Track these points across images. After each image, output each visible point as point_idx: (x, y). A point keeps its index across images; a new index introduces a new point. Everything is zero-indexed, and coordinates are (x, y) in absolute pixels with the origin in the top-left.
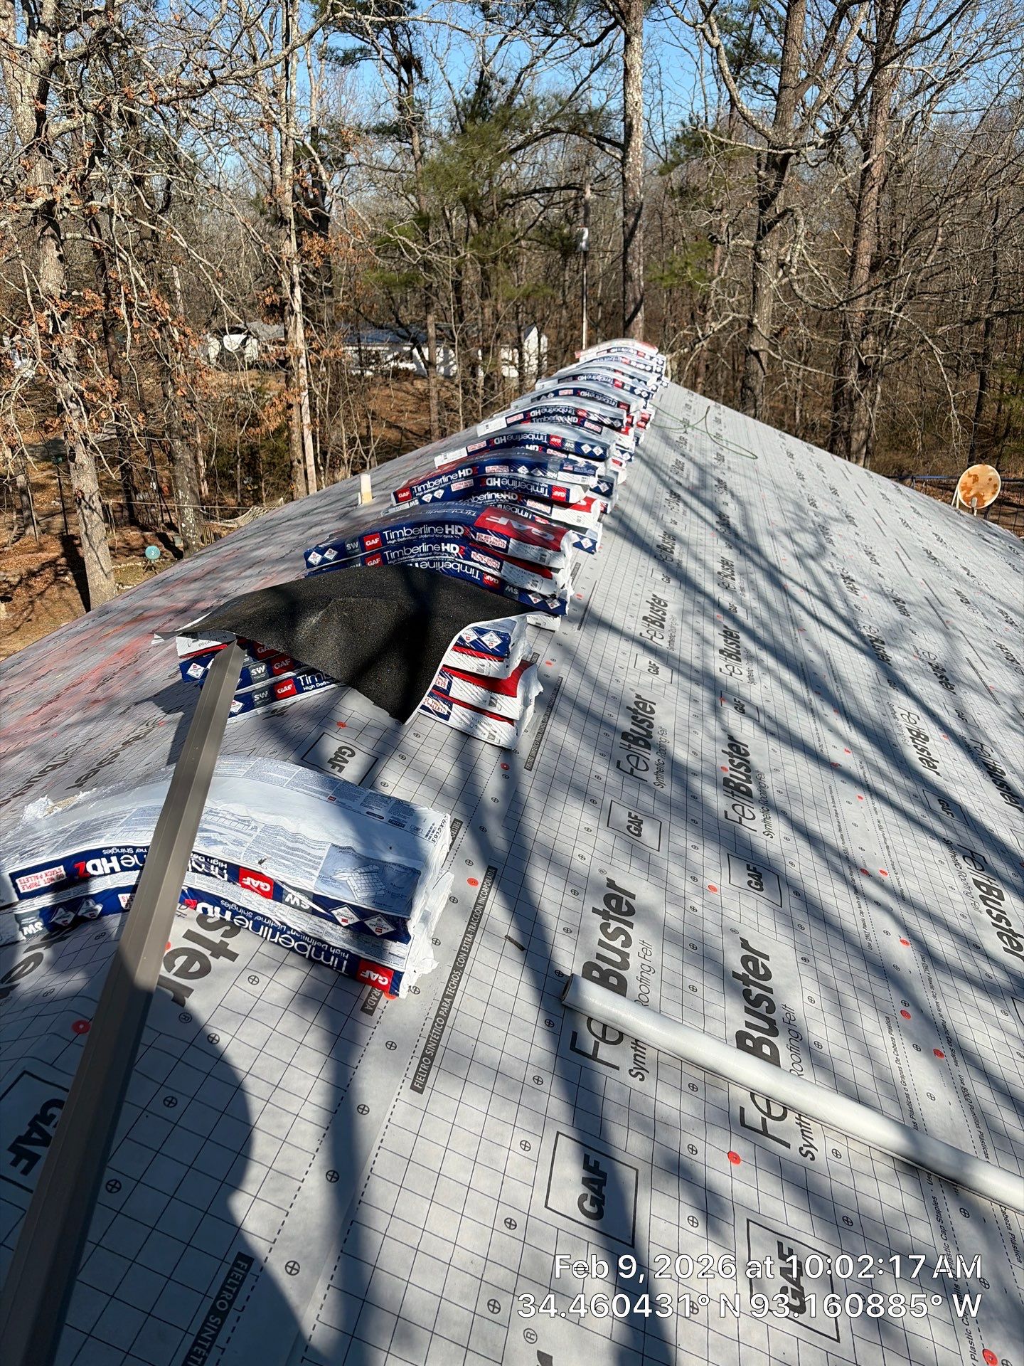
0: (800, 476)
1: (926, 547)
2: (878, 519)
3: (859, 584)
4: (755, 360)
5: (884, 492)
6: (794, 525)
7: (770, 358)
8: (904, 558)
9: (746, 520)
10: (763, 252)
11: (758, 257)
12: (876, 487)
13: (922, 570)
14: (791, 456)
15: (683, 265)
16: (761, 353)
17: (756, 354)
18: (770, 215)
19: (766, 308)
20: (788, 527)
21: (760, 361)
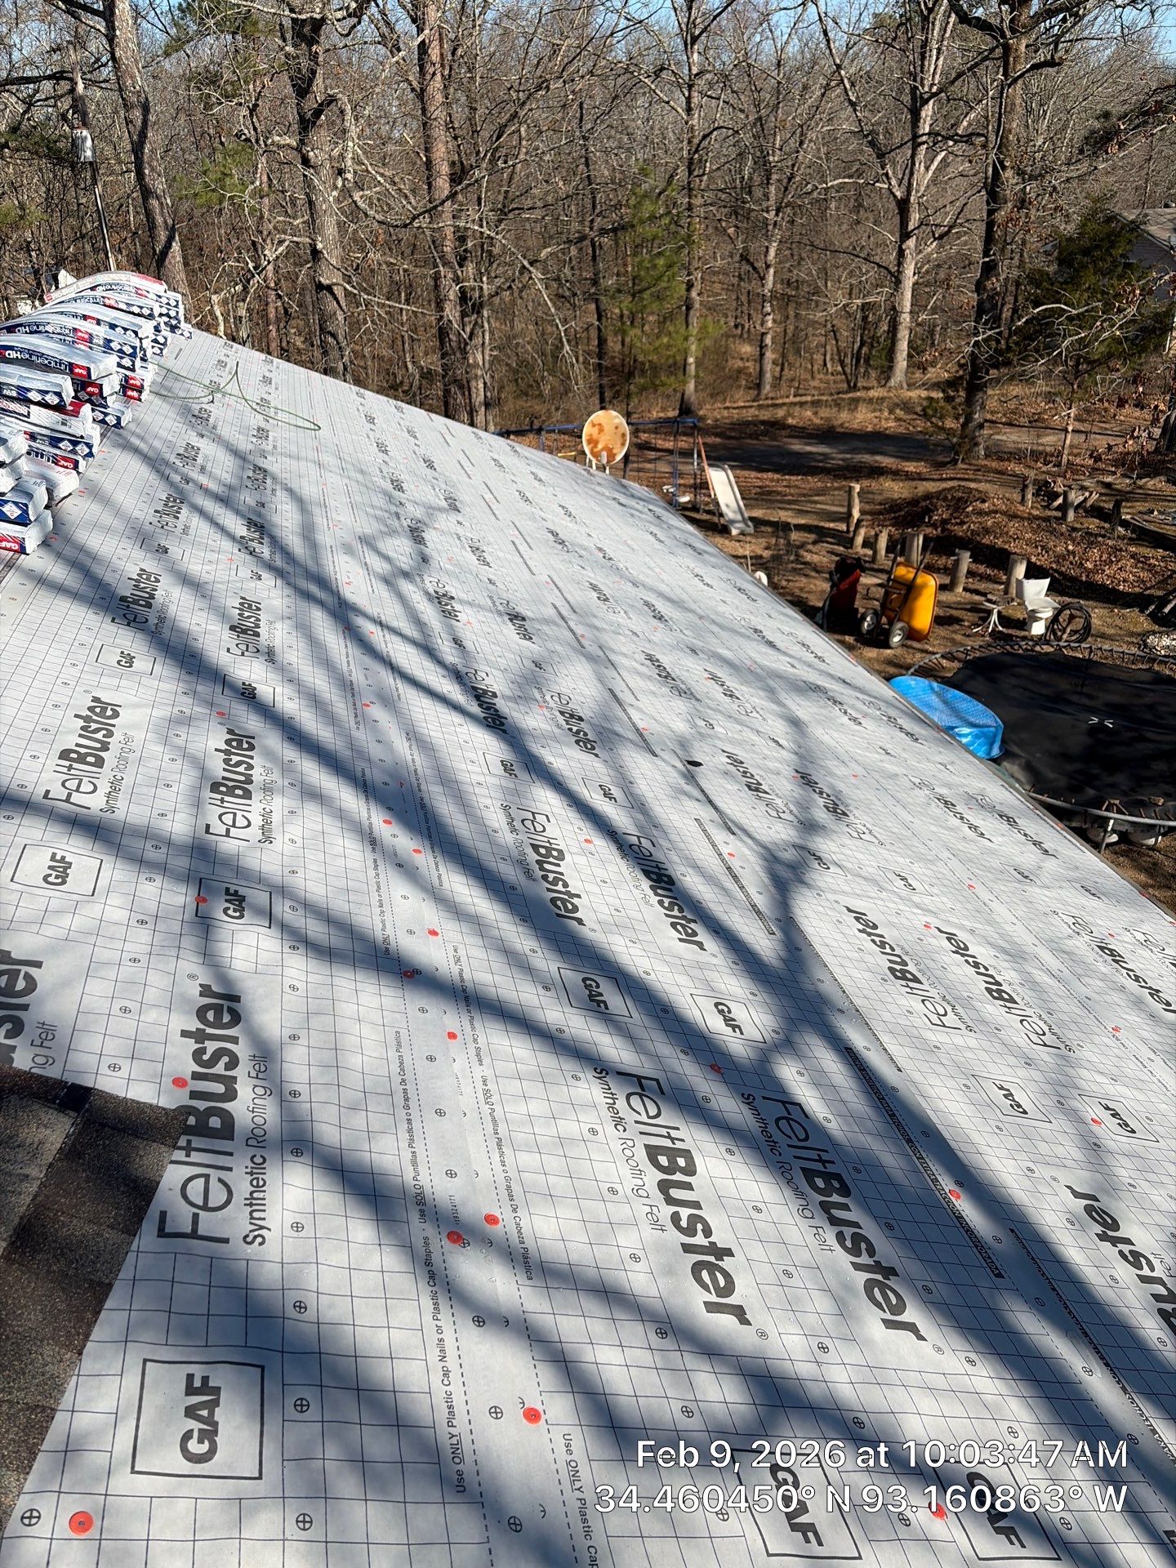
0: (383, 449)
1: (552, 527)
2: (488, 496)
3: (461, 602)
4: (330, 298)
5: (496, 457)
6: (375, 525)
7: (347, 293)
8: (523, 548)
9: (308, 532)
10: (311, 154)
11: (306, 161)
12: (486, 452)
13: (547, 561)
14: (371, 420)
15: (219, 175)
16: (335, 288)
17: (329, 288)
18: (310, 104)
19: (330, 228)
20: (368, 531)
21: (336, 299)
